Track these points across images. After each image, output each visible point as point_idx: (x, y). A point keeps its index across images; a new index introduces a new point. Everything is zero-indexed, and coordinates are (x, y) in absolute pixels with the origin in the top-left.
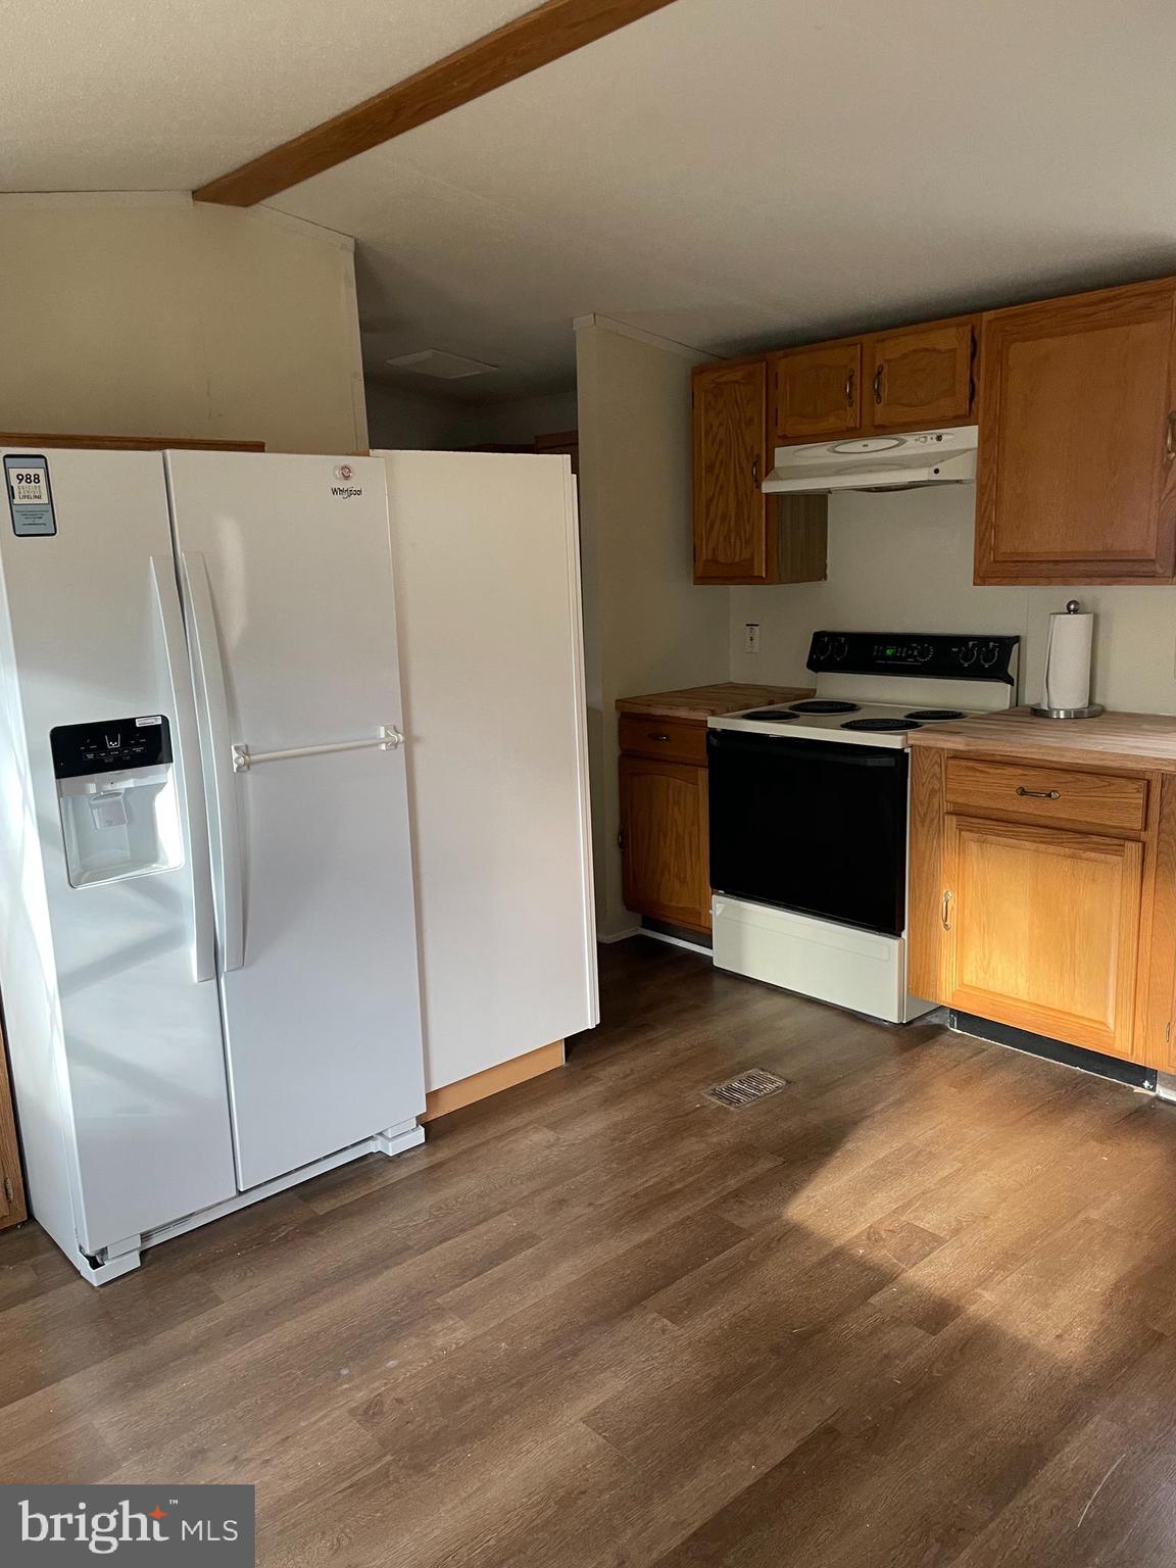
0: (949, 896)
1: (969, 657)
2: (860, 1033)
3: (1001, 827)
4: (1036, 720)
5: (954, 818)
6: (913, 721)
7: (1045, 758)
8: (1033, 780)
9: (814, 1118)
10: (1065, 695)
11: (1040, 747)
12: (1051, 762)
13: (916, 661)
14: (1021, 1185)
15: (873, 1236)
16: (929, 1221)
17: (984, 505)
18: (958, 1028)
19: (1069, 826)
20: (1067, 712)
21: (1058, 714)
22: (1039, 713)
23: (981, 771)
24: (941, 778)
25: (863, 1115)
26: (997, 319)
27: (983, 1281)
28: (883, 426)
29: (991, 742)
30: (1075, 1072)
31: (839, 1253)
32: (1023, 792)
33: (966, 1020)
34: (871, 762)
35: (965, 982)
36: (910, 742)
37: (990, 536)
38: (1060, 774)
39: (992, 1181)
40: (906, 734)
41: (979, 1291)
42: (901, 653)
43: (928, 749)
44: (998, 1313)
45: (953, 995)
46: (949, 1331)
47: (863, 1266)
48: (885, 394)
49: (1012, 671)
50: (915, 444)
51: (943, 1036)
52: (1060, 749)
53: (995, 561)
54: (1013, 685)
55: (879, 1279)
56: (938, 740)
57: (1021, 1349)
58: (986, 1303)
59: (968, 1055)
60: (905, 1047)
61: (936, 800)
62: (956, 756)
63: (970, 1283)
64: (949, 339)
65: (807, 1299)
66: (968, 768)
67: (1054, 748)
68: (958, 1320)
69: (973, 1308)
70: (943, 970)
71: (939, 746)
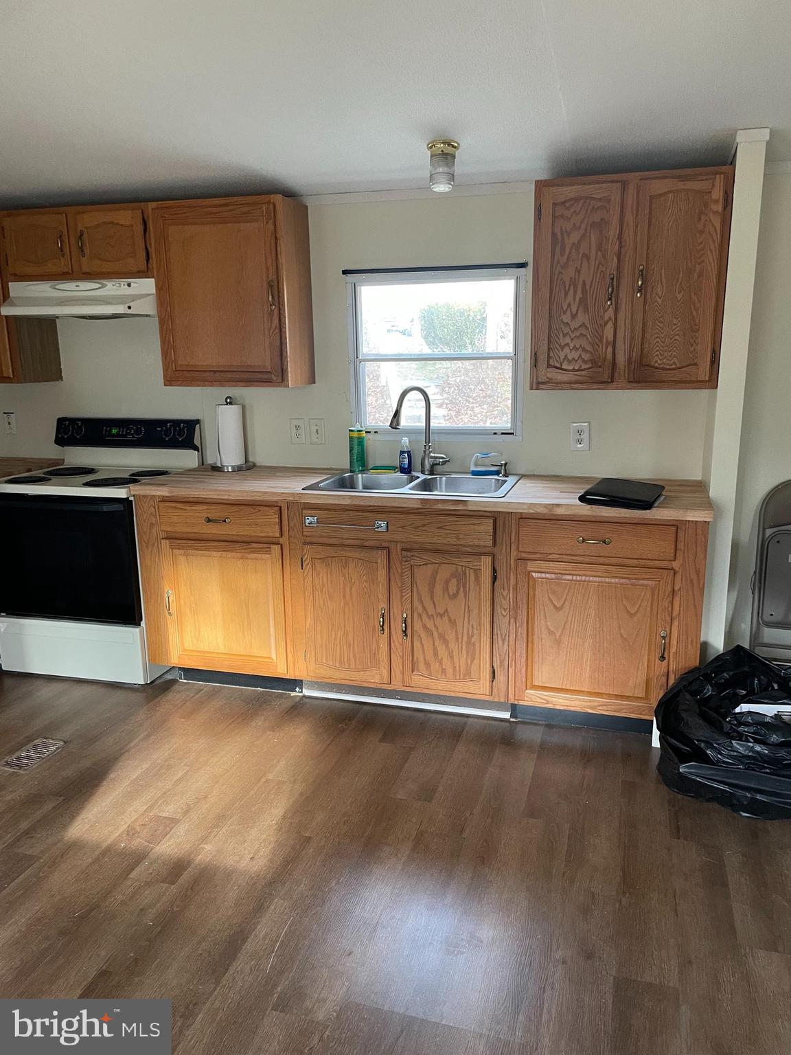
0: (170, 593)
1: (168, 433)
2: (119, 695)
3: (198, 544)
4: (215, 473)
5: (167, 541)
6: (134, 478)
7: (220, 497)
8: (214, 512)
9: (87, 763)
10: (231, 457)
11: (216, 491)
12: (222, 499)
13: (134, 437)
14: (227, 770)
15: (131, 832)
16: (168, 811)
17: (164, 332)
18: (185, 679)
19: (239, 539)
20: (233, 467)
21: (228, 469)
22: (216, 469)
23: (182, 509)
24: (156, 515)
25: (122, 751)
26: (157, 208)
27: (204, 840)
28: (89, 273)
29: (184, 490)
30: (257, 691)
31: (108, 851)
32: (209, 520)
33: (190, 673)
34: (105, 508)
35: (186, 648)
36: (133, 493)
37: (171, 354)
38: (229, 507)
39: (209, 772)
40: (129, 487)
41: (202, 846)
42: (123, 432)
43: (145, 496)
44: (215, 856)
45: (178, 658)
46: (184, 878)
47: (123, 854)
48: (87, 251)
49: (197, 442)
50: (113, 288)
51: (175, 686)
52: (228, 491)
53: (176, 371)
54: (198, 451)
55: (137, 858)
56: (151, 490)
57: (229, 874)
58: (207, 853)
59: (192, 695)
60: (149, 699)
61: (154, 531)
62: (164, 500)
63: (196, 843)
64: (126, 217)
65: (85, 889)
66: (172, 507)
67: (225, 491)
68: (190, 869)
69: (200, 857)
70: (171, 643)
71: (152, 494)
